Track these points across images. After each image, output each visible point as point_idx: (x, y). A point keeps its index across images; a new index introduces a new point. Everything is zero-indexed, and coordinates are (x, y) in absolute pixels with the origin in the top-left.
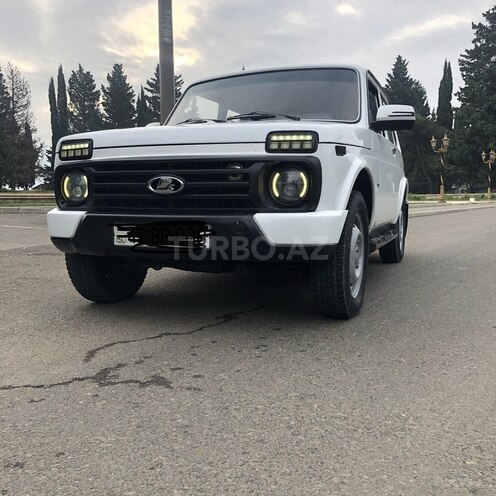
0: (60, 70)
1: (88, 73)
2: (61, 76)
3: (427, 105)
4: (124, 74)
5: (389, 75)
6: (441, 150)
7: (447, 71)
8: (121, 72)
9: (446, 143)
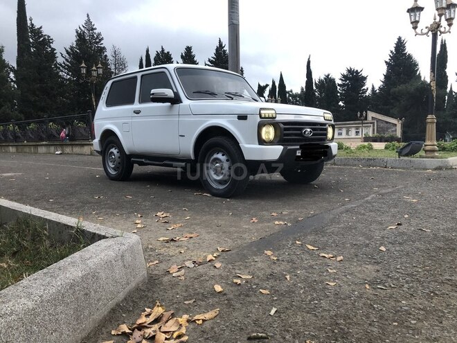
0: (147, 51)
1: (168, 53)
2: (148, 56)
3: (419, 74)
4: (193, 54)
5: (392, 52)
8: (191, 52)
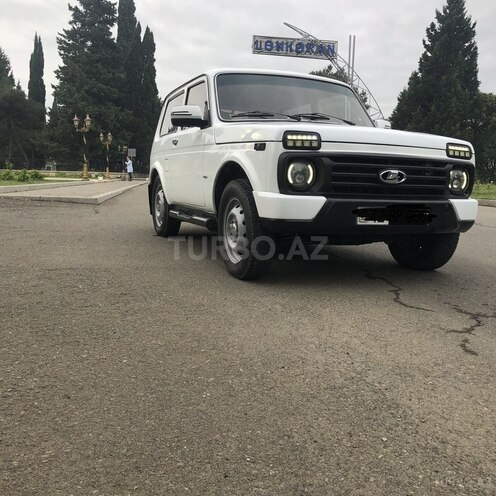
3: (12, 76)
6: (83, 129)
7: (38, 45)
9: (88, 123)
